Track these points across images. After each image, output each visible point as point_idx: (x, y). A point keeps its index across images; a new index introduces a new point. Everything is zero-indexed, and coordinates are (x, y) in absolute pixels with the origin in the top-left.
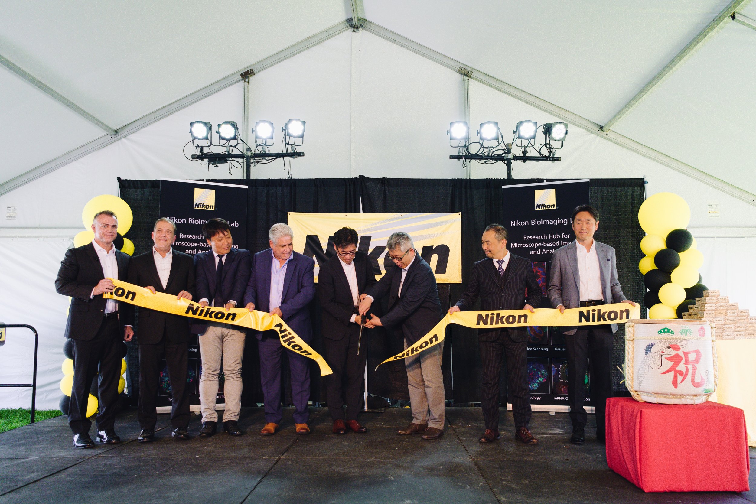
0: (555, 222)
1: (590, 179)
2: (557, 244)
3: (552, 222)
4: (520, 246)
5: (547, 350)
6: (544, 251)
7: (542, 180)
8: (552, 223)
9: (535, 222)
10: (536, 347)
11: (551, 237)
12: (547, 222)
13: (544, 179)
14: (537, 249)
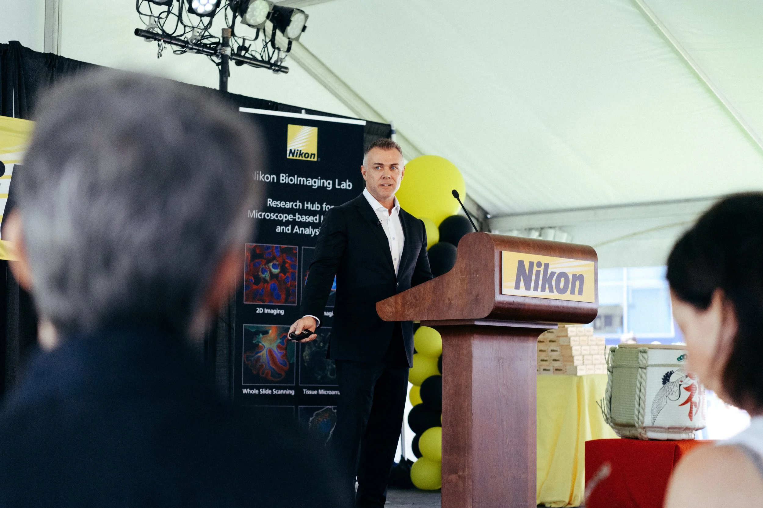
0: (315, 183)
1: (368, 122)
2: (316, 219)
3: (310, 182)
4: (261, 215)
5: (292, 392)
6: (296, 229)
7: (298, 110)
8: (310, 184)
9: (286, 178)
10: (278, 388)
11: (307, 207)
12: (304, 181)
13: (303, 109)
14: (287, 224)
